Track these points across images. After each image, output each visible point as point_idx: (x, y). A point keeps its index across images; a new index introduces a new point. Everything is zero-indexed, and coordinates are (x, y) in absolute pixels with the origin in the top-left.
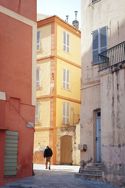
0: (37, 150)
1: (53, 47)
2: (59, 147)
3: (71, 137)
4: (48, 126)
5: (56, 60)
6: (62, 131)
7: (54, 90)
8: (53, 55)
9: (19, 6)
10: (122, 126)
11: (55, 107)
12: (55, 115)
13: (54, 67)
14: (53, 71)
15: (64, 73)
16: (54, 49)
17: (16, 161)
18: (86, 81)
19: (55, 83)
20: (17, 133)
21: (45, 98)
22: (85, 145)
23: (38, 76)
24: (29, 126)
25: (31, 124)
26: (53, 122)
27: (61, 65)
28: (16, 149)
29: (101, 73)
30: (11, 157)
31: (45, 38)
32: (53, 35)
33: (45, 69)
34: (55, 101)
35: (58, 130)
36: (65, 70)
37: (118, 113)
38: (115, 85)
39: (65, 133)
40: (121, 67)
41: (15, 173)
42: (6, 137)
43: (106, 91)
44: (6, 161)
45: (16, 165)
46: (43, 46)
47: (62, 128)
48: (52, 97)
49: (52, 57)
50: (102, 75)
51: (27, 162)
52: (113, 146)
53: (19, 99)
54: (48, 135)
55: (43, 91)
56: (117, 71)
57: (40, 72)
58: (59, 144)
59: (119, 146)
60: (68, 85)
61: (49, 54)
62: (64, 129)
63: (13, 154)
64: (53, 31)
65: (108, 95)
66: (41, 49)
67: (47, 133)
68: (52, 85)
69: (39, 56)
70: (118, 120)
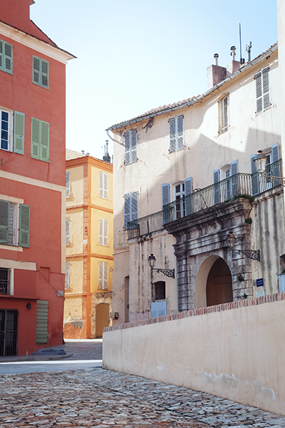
0: (67, 322)
1: (86, 194)
2: (94, 318)
3: (108, 304)
4: (81, 292)
5: (90, 210)
6: (98, 297)
7: (88, 247)
8: (86, 204)
9: (48, 174)
10: (145, 294)
11: (89, 269)
12: (89, 278)
13: (87, 219)
14: (87, 225)
15: (101, 224)
16: (87, 197)
17: (46, 329)
18: (118, 246)
19: (89, 239)
20: (47, 302)
21: (76, 257)
22: (117, 313)
23: (67, 229)
24: (58, 295)
25: (61, 292)
26: (87, 287)
27: (96, 215)
28: (47, 318)
29: (130, 241)
30: (42, 325)
31: (76, 182)
32: (86, 179)
33: (76, 220)
34: (89, 261)
35: (93, 297)
36: (101, 221)
37: (143, 281)
38: (141, 256)
39: (101, 301)
40: (145, 239)
41: (45, 341)
42: (38, 306)
43: (134, 260)
44: (38, 329)
45: (46, 333)
46: (74, 192)
47: (97, 294)
48: (85, 257)
49: (85, 207)
50: (130, 244)
51: (57, 330)
52: (139, 312)
53: (49, 268)
54: (81, 303)
55: (74, 249)
56: (142, 242)
57: (70, 223)
58: (94, 314)
59: (143, 312)
60: (105, 239)
61: (81, 203)
62: (100, 295)
63: (44, 323)
64: (86, 174)
65: (135, 264)
66: (71, 196)
67: (80, 301)
68: (85, 242)
69: (70, 205)
70: (143, 288)
